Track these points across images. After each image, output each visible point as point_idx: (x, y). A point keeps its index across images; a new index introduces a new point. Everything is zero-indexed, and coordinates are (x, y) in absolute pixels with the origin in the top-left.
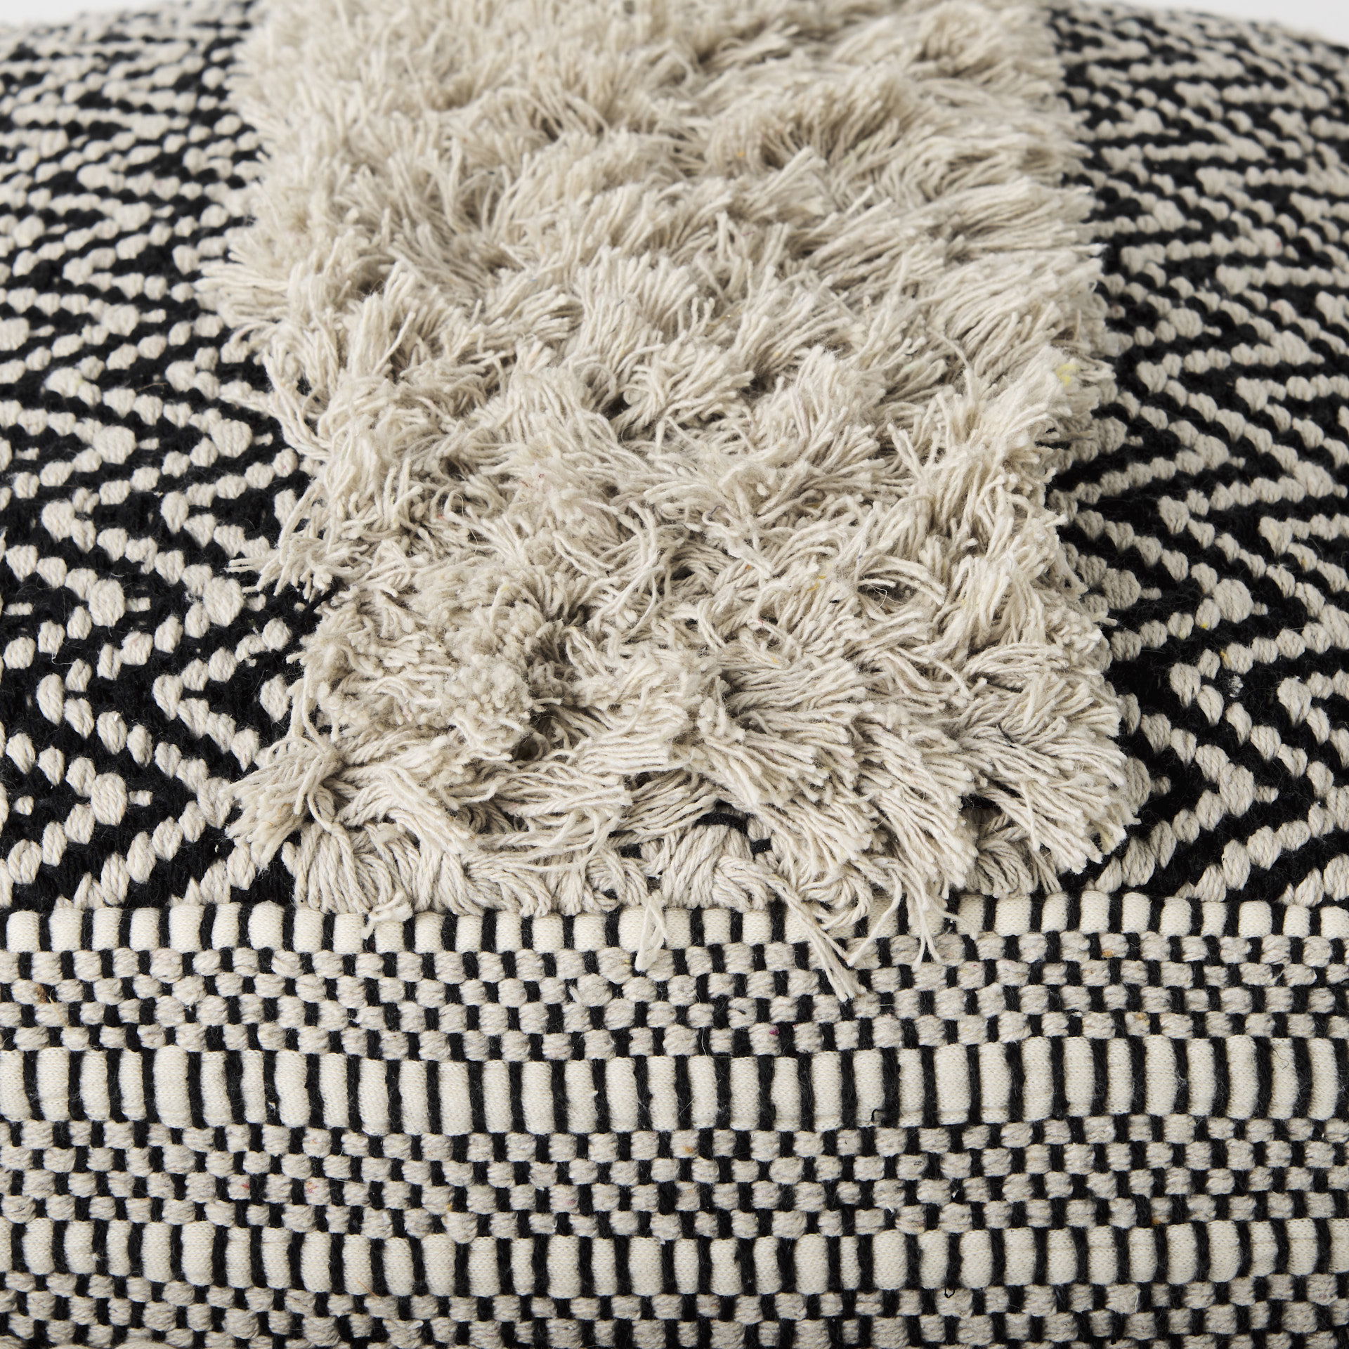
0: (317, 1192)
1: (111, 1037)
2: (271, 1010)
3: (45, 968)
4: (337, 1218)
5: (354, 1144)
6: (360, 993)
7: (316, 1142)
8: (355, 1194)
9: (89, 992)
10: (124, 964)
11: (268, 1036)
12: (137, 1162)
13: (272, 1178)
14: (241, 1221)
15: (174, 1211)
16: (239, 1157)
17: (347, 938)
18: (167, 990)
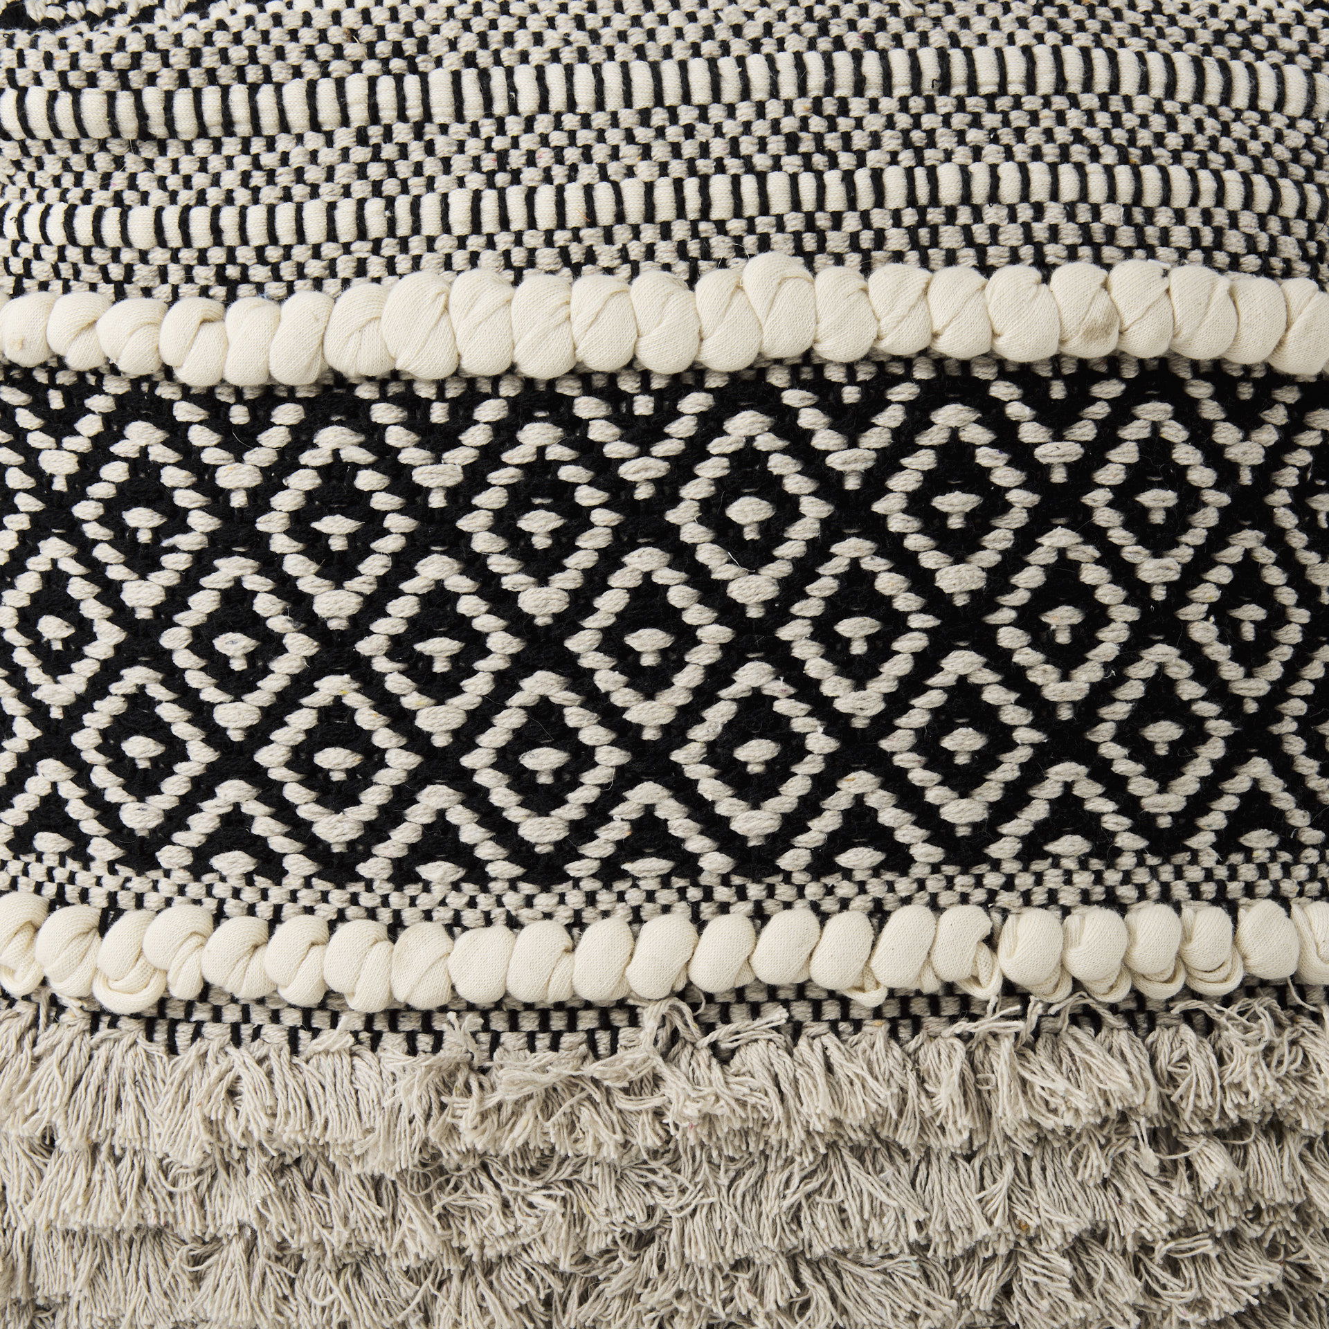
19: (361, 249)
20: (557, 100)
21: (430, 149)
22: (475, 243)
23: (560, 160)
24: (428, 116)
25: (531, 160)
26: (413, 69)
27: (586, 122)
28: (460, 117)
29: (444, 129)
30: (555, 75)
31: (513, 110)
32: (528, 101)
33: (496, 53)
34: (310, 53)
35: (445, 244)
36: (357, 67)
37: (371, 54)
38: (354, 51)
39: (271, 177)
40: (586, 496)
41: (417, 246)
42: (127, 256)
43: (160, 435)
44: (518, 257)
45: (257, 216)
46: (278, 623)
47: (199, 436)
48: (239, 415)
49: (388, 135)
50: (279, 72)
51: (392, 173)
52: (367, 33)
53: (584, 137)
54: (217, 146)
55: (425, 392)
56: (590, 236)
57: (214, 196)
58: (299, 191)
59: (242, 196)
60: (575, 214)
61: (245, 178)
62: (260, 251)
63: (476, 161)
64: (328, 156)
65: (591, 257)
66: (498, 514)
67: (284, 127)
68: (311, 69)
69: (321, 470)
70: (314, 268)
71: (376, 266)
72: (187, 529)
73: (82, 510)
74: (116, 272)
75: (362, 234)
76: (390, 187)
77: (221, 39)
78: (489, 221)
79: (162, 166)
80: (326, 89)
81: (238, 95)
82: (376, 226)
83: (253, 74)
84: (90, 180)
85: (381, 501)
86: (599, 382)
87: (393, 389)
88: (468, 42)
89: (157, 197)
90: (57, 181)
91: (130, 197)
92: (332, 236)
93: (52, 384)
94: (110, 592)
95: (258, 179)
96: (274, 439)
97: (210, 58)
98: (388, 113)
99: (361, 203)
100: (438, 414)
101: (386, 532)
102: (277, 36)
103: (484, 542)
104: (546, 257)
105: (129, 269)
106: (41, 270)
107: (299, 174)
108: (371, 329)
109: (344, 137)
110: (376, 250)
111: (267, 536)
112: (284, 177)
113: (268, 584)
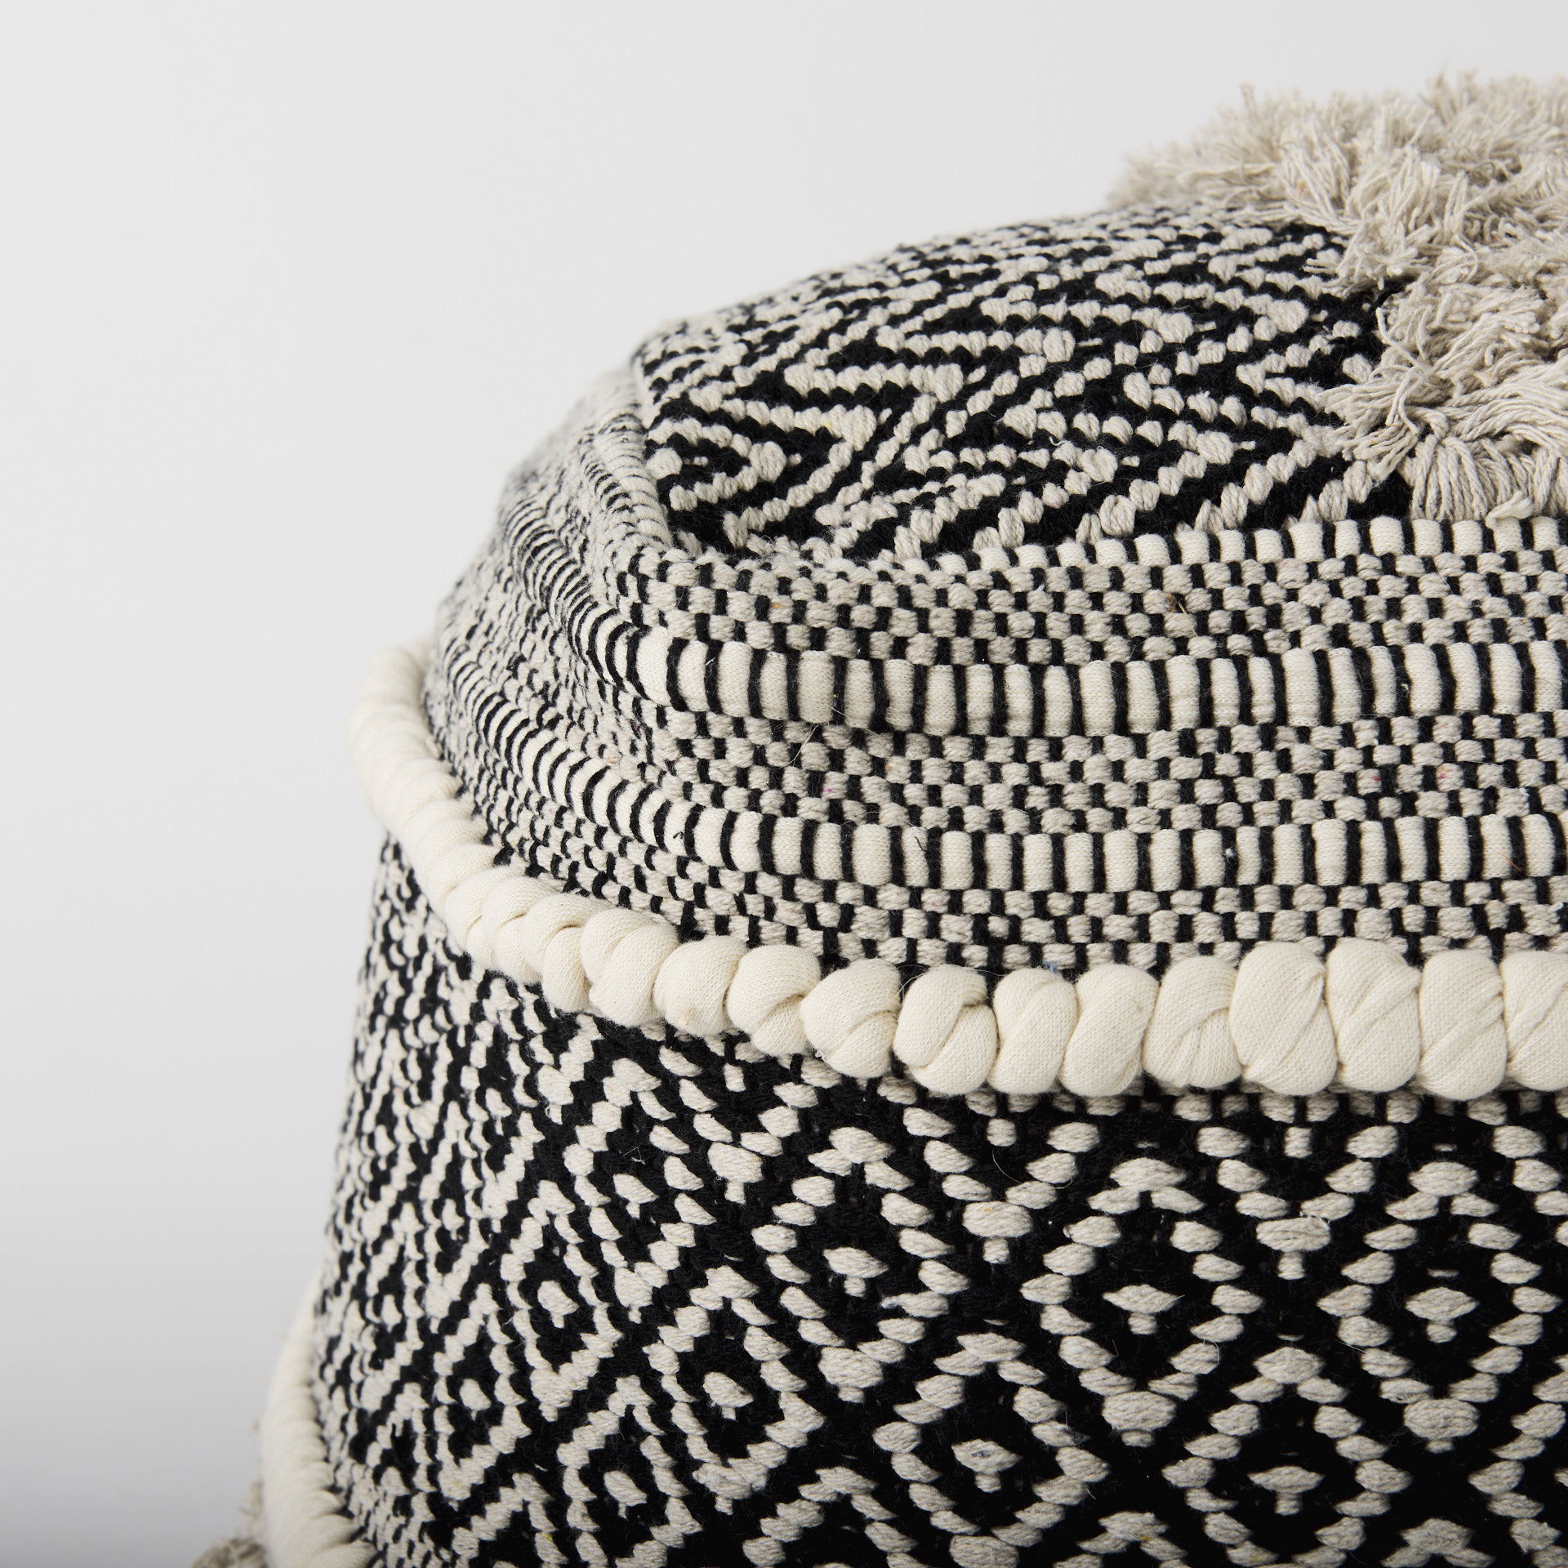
0: (1450, 777)
1: (1238, 643)
2: (1394, 608)
3: (1176, 578)
4: (1471, 801)
5: (1485, 726)
6: (1483, 588)
7: (1447, 728)
8: (1489, 775)
9: (1217, 599)
10: (1252, 573)
11: (1393, 631)
12: (1265, 765)
13: (1403, 768)
14: (1373, 813)
15: (1303, 809)
16: (1368, 751)
17: (1467, 538)
18: (1292, 595)
19: (1185, 901)
20: (1467, 696)
21: (1284, 762)
22: (1350, 897)
23: (1471, 781)
24: (1282, 714)
25: (1429, 780)
26: (1260, 649)
27: (1508, 727)
28: (1326, 717)
29: (1304, 734)
30: (1462, 658)
31: (1403, 706)
32: (1425, 698)
33: (1377, 628)
34: (1118, 625)
35: (1307, 898)
36: (1181, 646)
37: (1202, 629)
38: (1179, 623)
39: (1056, 795)
40: (1509, 1269)
41: (1265, 898)
42: (846, 893)
43: (882, 1149)
44: (1413, 918)
45: (1037, 850)
46: (1049, 1433)
47: (940, 1157)
48: (1001, 1134)
49: (1224, 741)
50: (1075, 649)
51: (1230, 795)
52: (1198, 600)
53: (1506, 749)
54: (979, 748)
55: (1278, 1112)
56: (1518, 892)
57: (974, 818)
58: (1097, 818)
59: (1015, 820)
60: (1497, 859)
61: (1019, 796)
62: (1040, 899)
63: (1351, 780)
64: (1137, 769)
65: (1517, 920)
66: (1379, 1292)
67: (1078, 725)
68: (1117, 648)
69: (1121, 1220)
70: (1118, 927)
71: (1206, 927)
72: (918, 1287)
73: (766, 1237)
74: (827, 914)
75: (1188, 878)
76: (1228, 814)
77: (1000, 600)
78: (1373, 869)
79: (898, 769)
80: (1139, 676)
81: (1017, 679)
82: (1209, 869)
83: (1038, 651)
84: (793, 780)
85: (1209, 1267)
86: (1528, 1104)
87: (1232, 1106)
88: (1337, 612)
89: (891, 813)
90: (742, 777)
91: (851, 809)
92: (1144, 881)
93: (730, 1058)
94: (802, 1359)
95: (1037, 797)
96: (1052, 1170)
97: (982, 627)
98: (1226, 710)
99: (1186, 837)
100: (1297, 1144)
101: (1217, 1312)
102: (1075, 600)
103: (1356, 1331)
104: (1454, 920)
105: (848, 913)
106: (719, 901)
107: (1097, 792)
108: (1213, 1026)
109: (1161, 744)
110: (1207, 904)
111: (1038, 1308)
112: (1076, 796)
113: (1037, 1375)
